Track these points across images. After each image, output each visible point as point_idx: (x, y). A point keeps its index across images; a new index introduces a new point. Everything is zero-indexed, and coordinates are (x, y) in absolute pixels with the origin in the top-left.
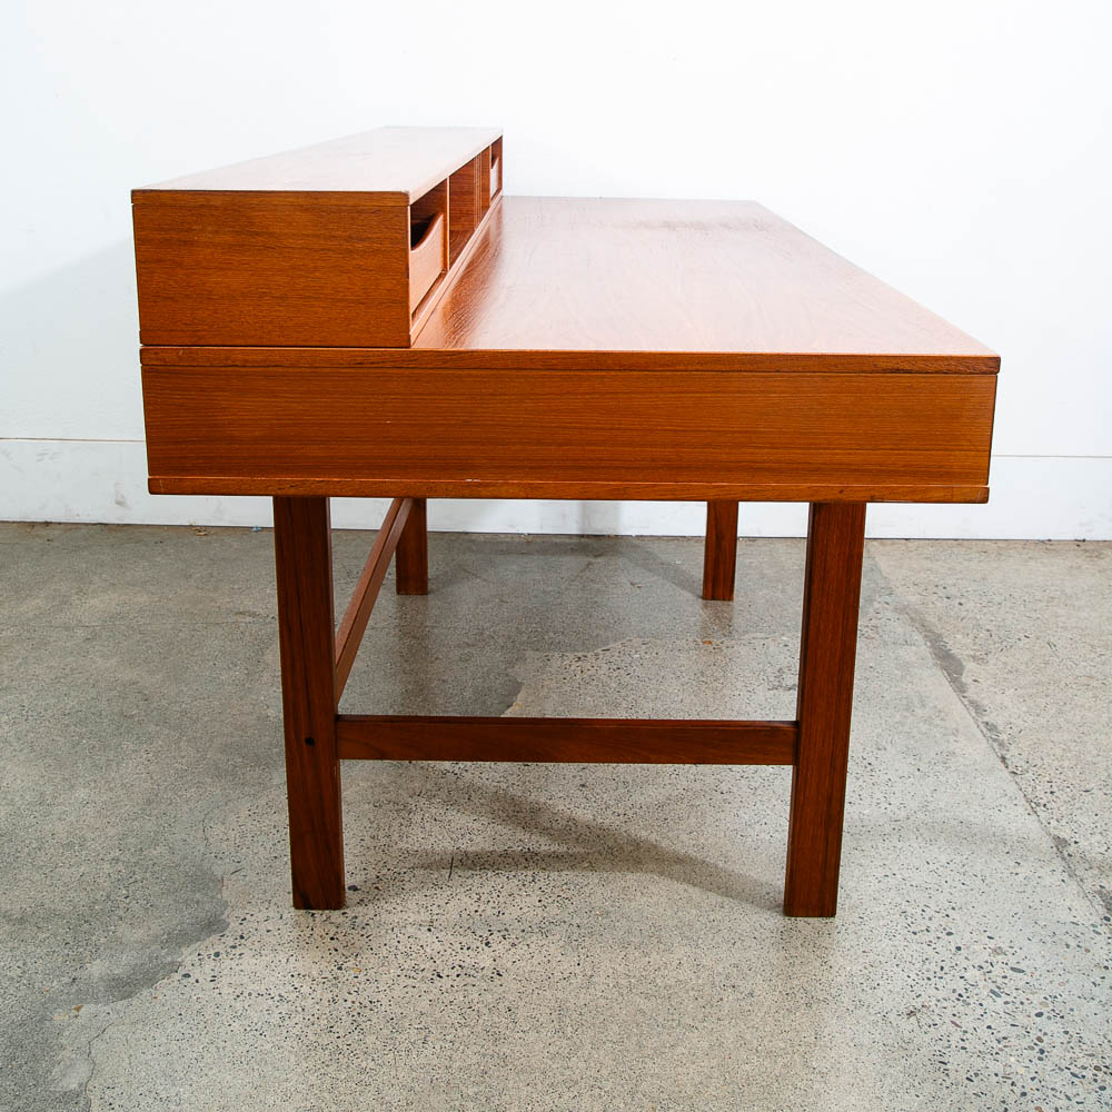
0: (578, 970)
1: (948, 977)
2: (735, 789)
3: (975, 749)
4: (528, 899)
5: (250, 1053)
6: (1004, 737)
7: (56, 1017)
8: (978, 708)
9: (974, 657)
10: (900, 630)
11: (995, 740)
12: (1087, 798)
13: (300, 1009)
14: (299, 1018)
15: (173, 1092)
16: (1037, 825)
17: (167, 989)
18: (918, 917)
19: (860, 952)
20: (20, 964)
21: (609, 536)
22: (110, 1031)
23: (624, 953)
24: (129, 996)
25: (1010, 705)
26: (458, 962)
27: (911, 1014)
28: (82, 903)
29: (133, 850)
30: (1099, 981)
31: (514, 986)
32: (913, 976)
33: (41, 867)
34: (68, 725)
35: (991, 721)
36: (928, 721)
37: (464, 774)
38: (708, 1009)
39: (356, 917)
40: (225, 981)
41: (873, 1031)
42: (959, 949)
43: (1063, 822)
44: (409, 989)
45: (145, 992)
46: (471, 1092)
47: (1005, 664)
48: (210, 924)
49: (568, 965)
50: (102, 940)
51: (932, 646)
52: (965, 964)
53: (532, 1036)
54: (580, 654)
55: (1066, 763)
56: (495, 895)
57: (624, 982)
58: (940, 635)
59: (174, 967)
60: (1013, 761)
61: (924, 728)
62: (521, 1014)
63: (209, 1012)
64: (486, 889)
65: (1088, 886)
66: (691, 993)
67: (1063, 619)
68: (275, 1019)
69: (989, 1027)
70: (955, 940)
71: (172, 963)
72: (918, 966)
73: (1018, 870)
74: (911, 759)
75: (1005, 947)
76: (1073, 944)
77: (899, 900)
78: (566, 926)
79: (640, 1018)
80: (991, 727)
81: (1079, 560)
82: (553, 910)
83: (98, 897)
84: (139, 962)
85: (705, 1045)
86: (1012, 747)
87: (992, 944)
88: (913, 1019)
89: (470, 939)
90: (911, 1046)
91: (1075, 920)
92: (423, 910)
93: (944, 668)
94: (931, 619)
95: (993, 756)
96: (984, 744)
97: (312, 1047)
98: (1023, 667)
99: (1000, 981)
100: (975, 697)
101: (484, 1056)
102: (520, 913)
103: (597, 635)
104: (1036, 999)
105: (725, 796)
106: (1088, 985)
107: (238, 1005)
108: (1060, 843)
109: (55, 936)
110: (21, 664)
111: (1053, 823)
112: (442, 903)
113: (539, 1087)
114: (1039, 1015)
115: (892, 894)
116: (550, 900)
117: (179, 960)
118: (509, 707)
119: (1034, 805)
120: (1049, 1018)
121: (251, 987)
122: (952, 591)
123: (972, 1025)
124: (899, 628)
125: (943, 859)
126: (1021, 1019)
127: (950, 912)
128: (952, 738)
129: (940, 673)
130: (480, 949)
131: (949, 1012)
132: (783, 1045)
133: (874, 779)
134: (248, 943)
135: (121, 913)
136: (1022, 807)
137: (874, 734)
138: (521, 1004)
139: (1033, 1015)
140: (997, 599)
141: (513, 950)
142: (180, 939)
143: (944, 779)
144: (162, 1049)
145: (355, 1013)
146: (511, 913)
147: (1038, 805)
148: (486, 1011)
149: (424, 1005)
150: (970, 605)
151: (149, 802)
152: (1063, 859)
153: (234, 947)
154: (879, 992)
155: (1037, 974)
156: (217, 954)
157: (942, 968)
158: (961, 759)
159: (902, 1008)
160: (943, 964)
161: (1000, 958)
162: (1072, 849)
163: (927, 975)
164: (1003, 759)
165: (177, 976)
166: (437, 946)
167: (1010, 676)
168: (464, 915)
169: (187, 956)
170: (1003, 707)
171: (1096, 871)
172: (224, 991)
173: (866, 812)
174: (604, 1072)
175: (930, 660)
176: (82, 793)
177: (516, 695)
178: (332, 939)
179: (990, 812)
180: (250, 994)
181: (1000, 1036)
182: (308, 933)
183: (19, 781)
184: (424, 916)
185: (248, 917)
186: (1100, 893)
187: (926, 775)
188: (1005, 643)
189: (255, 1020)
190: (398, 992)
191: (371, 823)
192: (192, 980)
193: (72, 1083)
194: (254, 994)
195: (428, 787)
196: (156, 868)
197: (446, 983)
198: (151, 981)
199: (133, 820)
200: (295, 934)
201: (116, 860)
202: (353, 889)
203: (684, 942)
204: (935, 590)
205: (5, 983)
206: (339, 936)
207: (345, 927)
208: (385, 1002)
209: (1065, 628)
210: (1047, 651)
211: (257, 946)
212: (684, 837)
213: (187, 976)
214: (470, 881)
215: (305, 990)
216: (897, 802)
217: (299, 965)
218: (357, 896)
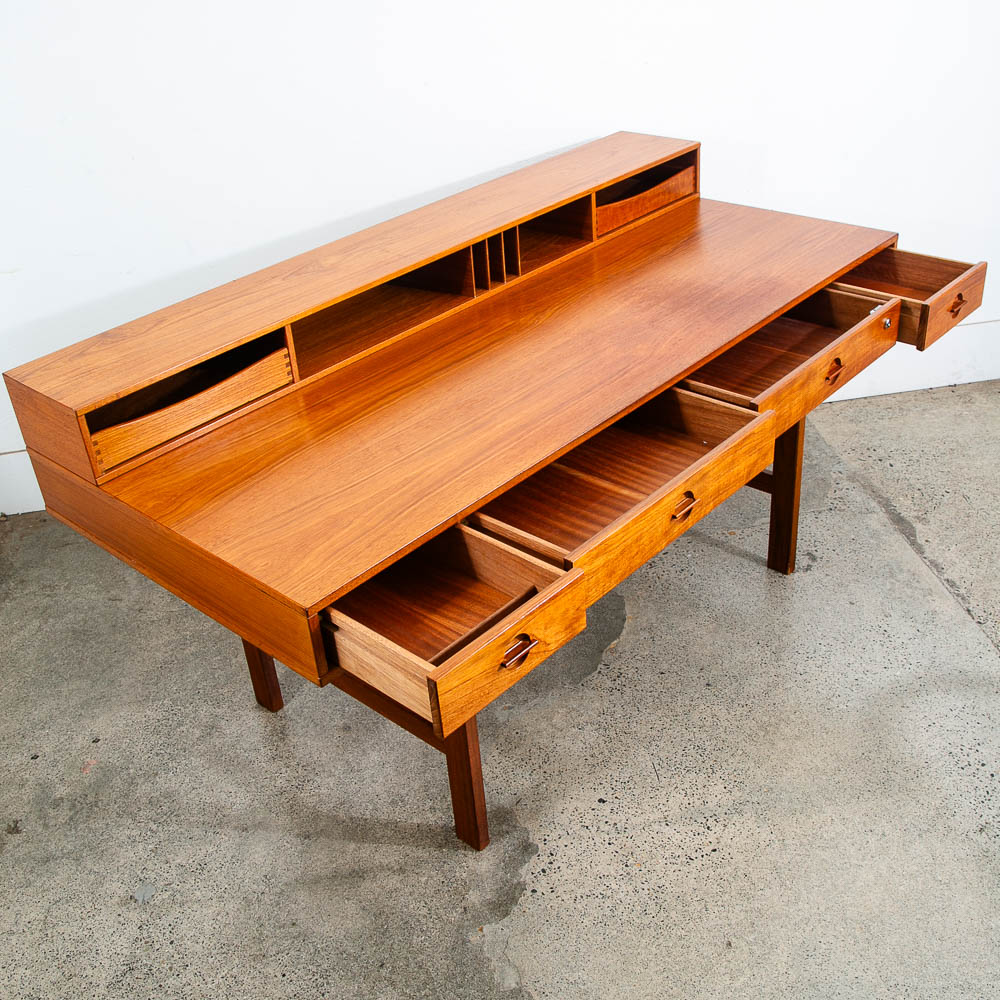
0: (773, 837)
2: (808, 670)
3: (947, 607)
4: (717, 788)
5: (607, 939)
6: (963, 591)
7: (471, 939)
8: (934, 565)
9: (918, 518)
10: (859, 499)
11: (958, 595)
13: (619, 902)
14: (621, 909)
15: (576, 975)
17: (525, 899)
18: (960, 754)
19: (935, 790)
20: (423, 903)
22: (512, 942)
23: (795, 819)
24: (507, 914)
25: (957, 561)
26: (697, 846)
27: (981, 830)
31: (739, 858)
32: (973, 802)
35: (950, 578)
36: (908, 584)
37: (624, 688)
38: (863, 851)
39: (615, 824)
40: (560, 890)
42: (992, 775)
44: (677, 872)
45: (515, 909)
46: (751, 938)
47: (941, 521)
48: (525, 848)
49: (765, 835)
50: (464, 875)
51: (887, 512)
53: (768, 892)
56: (694, 788)
57: (805, 841)
58: (888, 499)
59: (522, 887)
60: (976, 612)
61: (909, 591)
62: (754, 877)
63: (563, 914)
64: (687, 785)
66: (848, 841)
68: (608, 913)
70: (988, 769)
71: (519, 883)
72: (973, 793)
74: (910, 622)
77: (944, 743)
78: (750, 805)
79: (826, 865)
80: (951, 583)
81: (958, 408)
82: (737, 794)
84: (498, 887)
85: (871, 877)
86: (971, 600)
88: (984, 834)
89: (695, 827)
90: (989, 854)
92: (655, 810)
93: (903, 532)
94: (876, 483)
95: (961, 610)
96: (953, 601)
97: (641, 928)
98: (954, 523)
100: (932, 557)
101: (746, 911)
102: (717, 800)
105: (804, 677)
107: (579, 906)
109: (431, 877)
112: (665, 802)
113: (789, 926)
115: (938, 739)
116: (731, 786)
117: (522, 880)
118: (625, 621)
121: (579, 892)
122: (881, 452)
124: (858, 496)
125: (960, 705)
127: (978, 747)
128: (929, 598)
129: (901, 537)
130: (706, 833)
132: (916, 868)
133: (893, 644)
134: (558, 858)
137: (879, 603)
138: (751, 869)
140: (915, 456)
141: (727, 830)
142: (513, 863)
144: (551, 948)
145: (654, 897)
146: (712, 801)
148: (732, 879)
149: (692, 882)
150: (898, 466)
153: (551, 863)
154: (957, 818)
156: (544, 871)
157: (988, 792)
158: (942, 616)
159: (975, 827)
160: (987, 789)
163: (980, 800)
165: (528, 893)
166: (678, 836)
167: (948, 533)
168: (683, 808)
169: (525, 873)
170: (953, 563)
172: (565, 898)
173: (898, 674)
174: (822, 908)
175: (891, 527)
176: (374, 756)
177: (623, 609)
178: (609, 844)
179: (975, 660)
180: (582, 897)
182: (591, 841)
184: (658, 815)
185: (546, 837)
187: (924, 635)
188: (934, 501)
189: (596, 915)
190: (672, 876)
191: (585, 743)
192: (539, 893)
193: (511, 982)
194: (585, 897)
195: (607, 705)
197: (696, 863)
198: (514, 900)
199: (424, 772)
200: (584, 845)
201: (432, 809)
202: (601, 801)
203: (828, 802)
204: (868, 453)
205: (424, 921)
206: (613, 841)
207: (613, 834)
208: (667, 885)
209: (970, 479)
210: (964, 504)
211: (565, 859)
212: (792, 717)
213: (534, 891)
214: (673, 781)
215: (614, 886)
216: (914, 662)
217: (599, 868)
218: (607, 807)
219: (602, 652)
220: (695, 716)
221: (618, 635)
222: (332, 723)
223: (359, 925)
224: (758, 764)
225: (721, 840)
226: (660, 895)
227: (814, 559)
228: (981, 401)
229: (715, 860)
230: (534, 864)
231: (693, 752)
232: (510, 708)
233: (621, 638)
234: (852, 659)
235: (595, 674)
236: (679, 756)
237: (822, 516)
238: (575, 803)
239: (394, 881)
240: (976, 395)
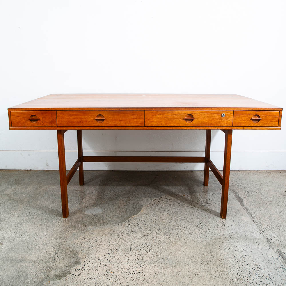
0: (162, 272)
1: (246, 271)
2: (194, 229)
3: (247, 219)
4: (149, 256)
6: (253, 216)
7: (45, 284)
8: (247, 209)
9: (245, 198)
11: (251, 217)
12: (273, 229)
13: (99, 282)
14: (99, 284)
16: (263, 236)
17: (69, 277)
18: (238, 257)
19: (225, 266)
20: (35, 272)
21: (159, 171)
23: (172, 268)
24: (61, 279)
25: (254, 208)
26: (134, 270)
27: (238, 279)
28: (48, 258)
29: (58, 246)
30: (279, 271)
31: (148, 276)
32: (238, 271)
33: (37, 250)
34: (40, 217)
35: (250, 212)
36: (236, 212)
37: (132, 227)
38: (192, 280)
39: (110, 261)
40: (82, 275)
41: (230, 284)
42: (247, 264)
43: (268, 235)
44: (124, 277)
45: (64, 278)
47: (252, 199)
48: (77, 263)
49: (159, 271)
50: (53, 266)
51: (235, 195)
52: (249, 268)
54: (155, 199)
55: (268, 222)
56: (141, 255)
57: (173, 274)
58: (237, 193)
59: (70, 272)
60: (256, 221)
61: (235, 214)
62: (150, 282)
63: (79, 282)
64: (139, 254)
65: (275, 249)
66: (188, 276)
67: (264, 188)
68: (94, 284)
69: (256, 282)
70: (247, 263)
71: (69, 271)
72: (239, 269)
73: (259, 246)
74: (233, 222)
75: (258, 264)
76: (273, 263)
77: (233, 254)
78: (158, 262)
79: (177, 282)
80: (250, 214)
81: (266, 175)
82: (155, 258)
83: (51, 256)
84: (62, 271)
86: (255, 218)
87: (255, 263)
88: (238, 281)
89: (136, 265)
91: (272, 257)
92: (125, 259)
93: (238, 200)
94: (235, 189)
95: (251, 220)
96: (249, 218)
98: (256, 200)
99: (257, 271)
100: (246, 207)
102: (147, 259)
103: (159, 194)
104: (265, 275)
105: (192, 231)
106: (277, 272)
107: (85, 281)
108: (268, 240)
109: (42, 265)
110: (28, 203)
111: (266, 235)
112: (129, 257)
114: (266, 279)
115: (231, 252)
116: (154, 256)
117: (71, 271)
118: (140, 211)
119: (261, 231)
120: (269, 279)
121: (88, 277)
122: (239, 182)
123: (252, 282)
125: (242, 244)
126: (262, 280)
127: (245, 256)
128: (242, 216)
129: (237, 201)
130: (139, 267)
131: (246, 279)
133: (225, 226)
134: (86, 267)
135: (57, 260)
136: (259, 232)
138: (150, 280)
139: (265, 279)
140: (249, 184)
141: (147, 267)
142: (71, 266)
143: (241, 226)
145: (112, 282)
146: (145, 259)
147: (262, 231)
148: (142, 281)
149: (127, 280)
150: (243, 186)
151: (60, 234)
152: (269, 243)
153: (83, 268)
154: (230, 275)
155: (265, 270)
156: (79, 269)
157: (244, 269)
158: (244, 221)
159: (236, 278)
160: (244, 268)
161: (257, 266)
162: (271, 241)
163: (241, 271)
164: (254, 221)
165: (71, 274)
166: (129, 267)
167: (253, 202)
168: (135, 259)
169: (73, 269)
170: (252, 209)
171: (276, 246)
172: (82, 278)
173: (224, 234)
175: (235, 198)
176: (45, 233)
177: (141, 208)
178: (105, 265)
179: (252, 233)
180: (88, 278)
181: (258, 284)
182: (99, 264)
183: (30, 230)
184: (126, 260)
185: (85, 261)
186: (278, 251)
187: (237, 225)
188: (252, 194)
189: (90, 284)
190: (121, 277)
191: (111, 239)
192: (74, 275)
194: (89, 278)
195: (124, 230)
196: (63, 250)
197: (132, 275)
198: (65, 276)
199: (57, 239)
200: (96, 265)
201: (54, 248)
202: (109, 254)
203: (185, 265)
204: (235, 182)
205: (32, 276)
206: (107, 265)
207: (108, 263)
208: (119, 280)
209: (265, 190)
210: (261, 196)
211: (88, 267)
212: (183, 241)
213: (73, 274)
214: (135, 252)
215: (100, 277)
216: (230, 231)
217: (98, 272)
218: (110, 256)
219: (129, 217)
220: (151, 237)
221: (136, 214)
222: (38, 223)
223: (12, 274)
224: (166, 251)
225: (143, 270)
226: (115, 282)
227: (207, 203)
228: (274, 174)
229: (139, 275)
230: (78, 267)
231: (145, 245)
232: (93, 227)
233: (137, 215)
234: (210, 228)
235: (124, 222)
236: (140, 246)
237: (215, 195)
238: (100, 253)
239: (30, 264)
240: (273, 173)
